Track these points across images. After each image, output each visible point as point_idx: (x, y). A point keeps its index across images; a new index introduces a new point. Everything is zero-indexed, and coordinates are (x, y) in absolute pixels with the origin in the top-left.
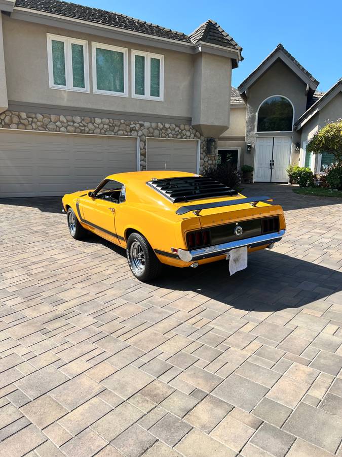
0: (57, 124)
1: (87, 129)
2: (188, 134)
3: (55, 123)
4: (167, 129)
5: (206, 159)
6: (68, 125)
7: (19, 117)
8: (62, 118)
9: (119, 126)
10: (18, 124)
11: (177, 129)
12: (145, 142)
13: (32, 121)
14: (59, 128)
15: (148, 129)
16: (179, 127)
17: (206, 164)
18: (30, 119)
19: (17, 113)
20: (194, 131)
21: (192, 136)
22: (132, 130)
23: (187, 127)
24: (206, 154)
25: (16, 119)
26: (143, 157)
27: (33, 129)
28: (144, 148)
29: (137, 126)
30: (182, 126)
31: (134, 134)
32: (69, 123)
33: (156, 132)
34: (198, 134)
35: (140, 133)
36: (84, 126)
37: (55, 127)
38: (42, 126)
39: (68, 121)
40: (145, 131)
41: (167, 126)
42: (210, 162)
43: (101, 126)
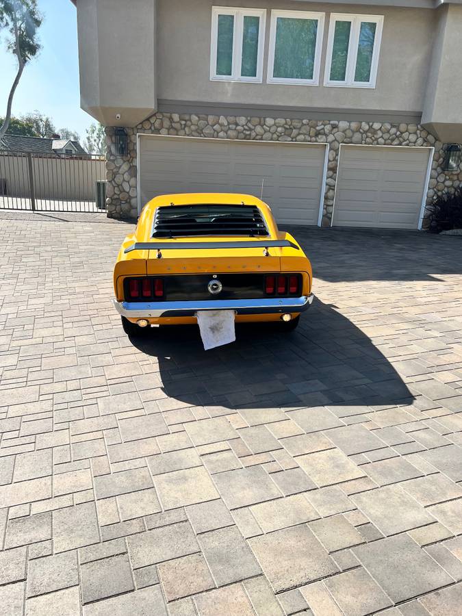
0: (214, 127)
1: (253, 134)
2: (413, 138)
3: (213, 126)
4: (375, 132)
5: (441, 179)
6: (229, 129)
7: (171, 119)
8: (222, 120)
9: (300, 129)
10: (169, 129)
11: (393, 130)
12: (337, 151)
13: (185, 125)
14: (218, 133)
15: (344, 131)
16: (398, 127)
17: (441, 186)
18: (183, 122)
19: (169, 115)
20: (424, 134)
21: (420, 141)
22: (317, 134)
23: (412, 128)
24: (443, 170)
25: (167, 123)
26: (331, 173)
27: (185, 134)
28: (335, 160)
29: (328, 128)
30: (403, 127)
31: (321, 139)
32: (230, 126)
33: (357, 136)
34: (431, 138)
35: (331, 138)
36: (250, 129)
37: (212, 132)
38: (196, 131)
39: (229, 124)
40: (339, 135)
41: (376, 126)
42: (448, 183)
43: (273, 129)
